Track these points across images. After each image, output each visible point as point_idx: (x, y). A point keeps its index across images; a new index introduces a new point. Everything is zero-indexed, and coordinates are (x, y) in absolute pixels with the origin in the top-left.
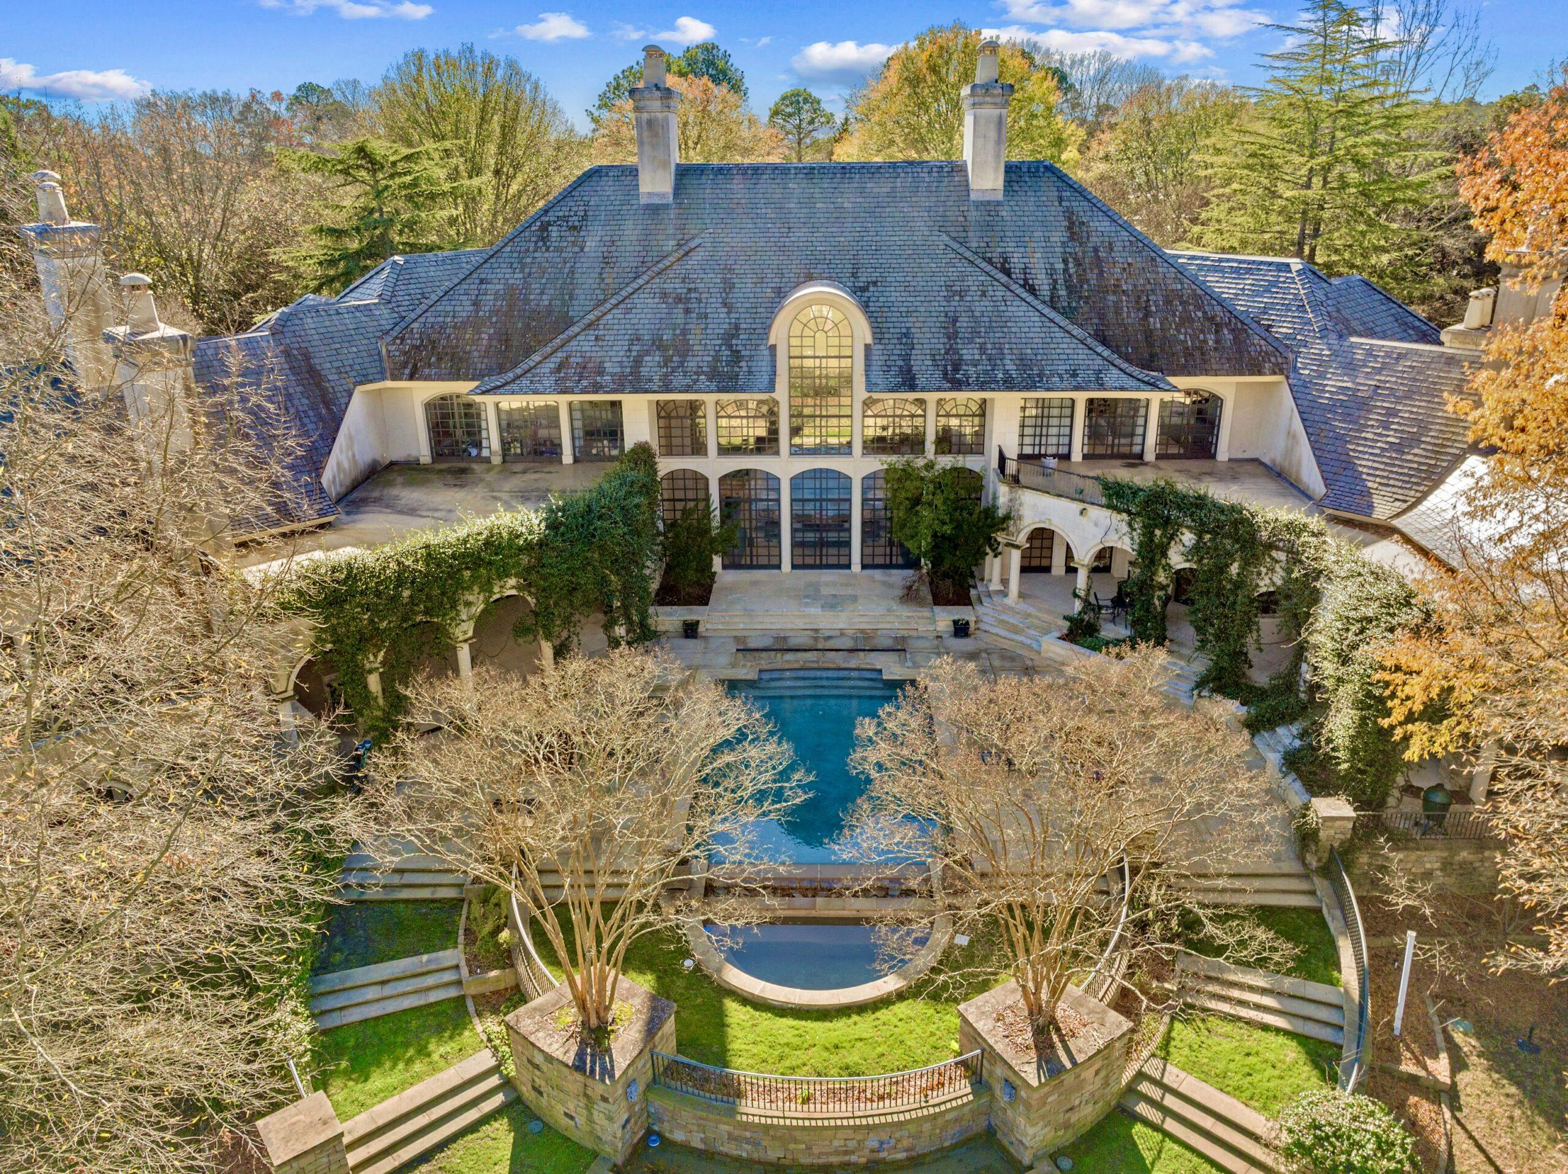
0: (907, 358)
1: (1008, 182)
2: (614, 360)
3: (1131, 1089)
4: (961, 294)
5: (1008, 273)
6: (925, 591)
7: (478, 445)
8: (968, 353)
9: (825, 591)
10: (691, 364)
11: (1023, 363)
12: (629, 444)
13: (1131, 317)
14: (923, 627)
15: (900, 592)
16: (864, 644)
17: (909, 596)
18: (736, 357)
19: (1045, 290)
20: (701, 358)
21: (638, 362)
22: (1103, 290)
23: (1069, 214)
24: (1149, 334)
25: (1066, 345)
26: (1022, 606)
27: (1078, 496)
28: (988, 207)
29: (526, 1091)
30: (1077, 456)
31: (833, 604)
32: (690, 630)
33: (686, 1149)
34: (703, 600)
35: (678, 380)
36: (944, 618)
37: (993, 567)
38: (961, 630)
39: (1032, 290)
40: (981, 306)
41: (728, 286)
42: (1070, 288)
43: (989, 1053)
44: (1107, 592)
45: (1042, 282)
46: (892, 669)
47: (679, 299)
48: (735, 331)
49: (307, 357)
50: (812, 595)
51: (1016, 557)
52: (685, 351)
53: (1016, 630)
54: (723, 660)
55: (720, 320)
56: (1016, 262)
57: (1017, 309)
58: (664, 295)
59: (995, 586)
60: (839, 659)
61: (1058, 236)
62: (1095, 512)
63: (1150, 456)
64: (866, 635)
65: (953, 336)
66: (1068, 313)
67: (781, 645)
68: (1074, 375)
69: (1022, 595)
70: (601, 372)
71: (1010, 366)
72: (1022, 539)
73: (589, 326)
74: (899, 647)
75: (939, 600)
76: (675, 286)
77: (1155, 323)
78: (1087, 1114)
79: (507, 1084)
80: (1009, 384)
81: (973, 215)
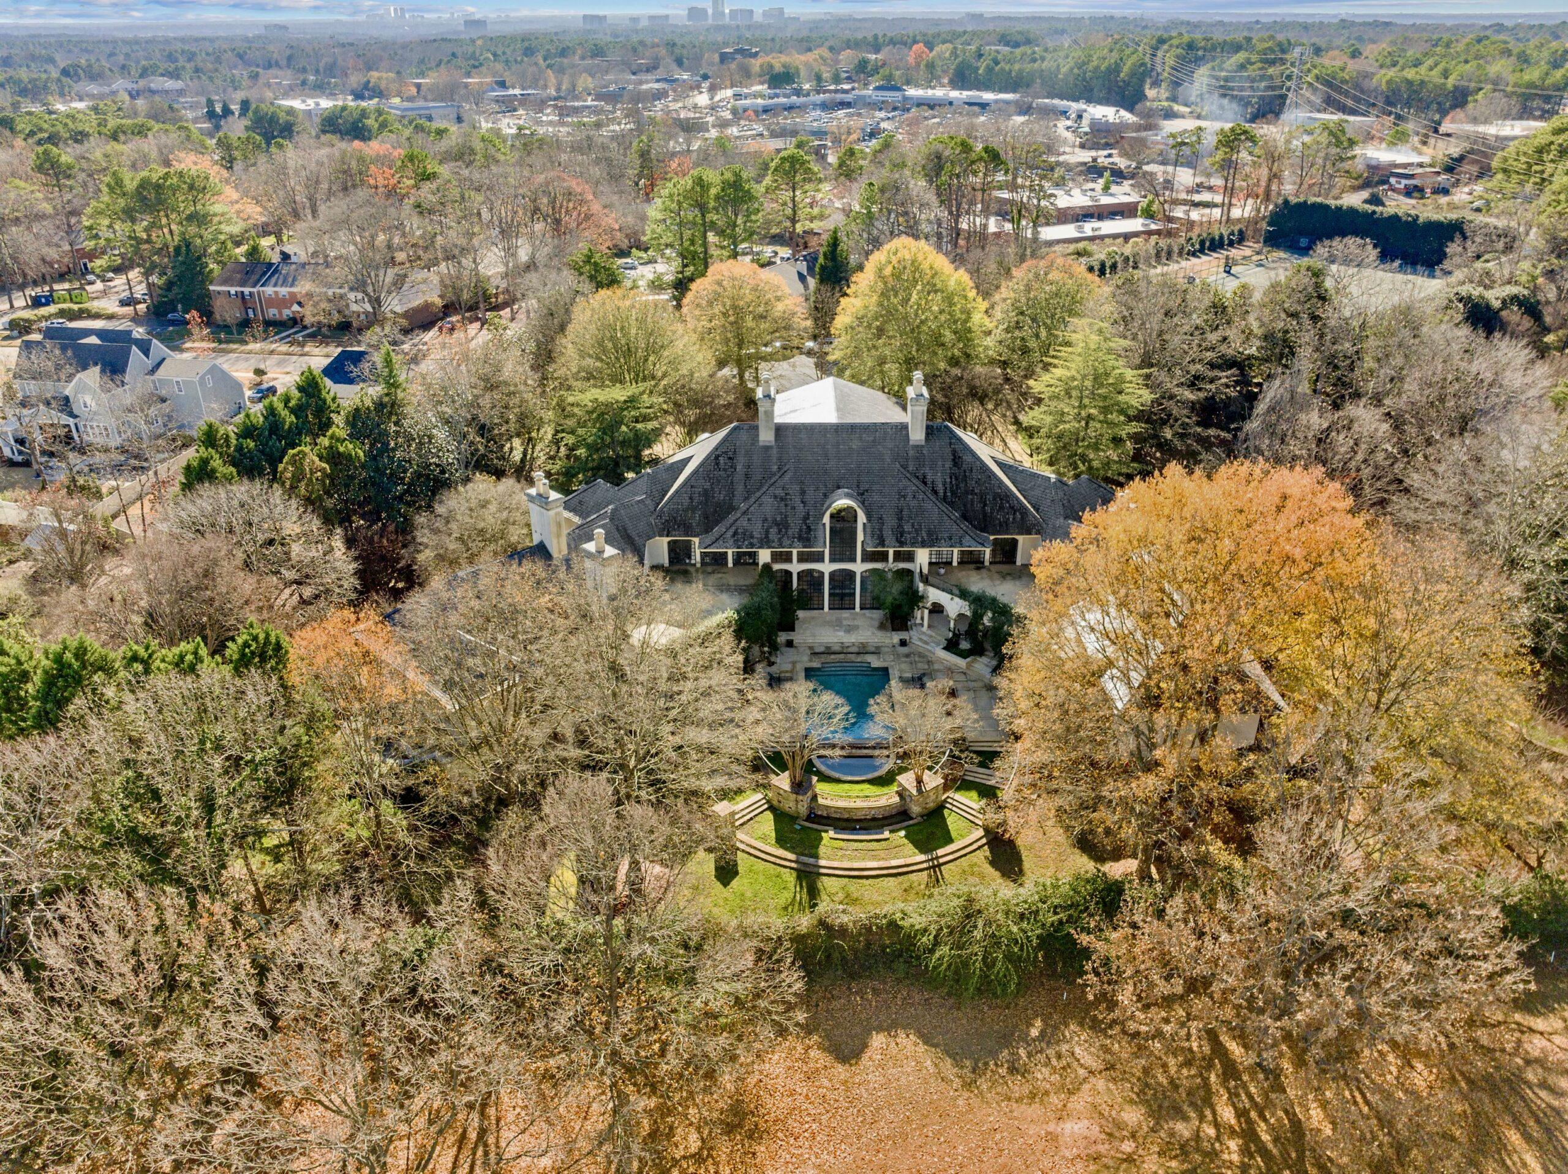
0: (881, 530)
1: (927, 434)
2: (757, 530)
3: (945, 801)
4: (904, 497)
5: (925, 483)
6: (889, 625)
7: (690, 558)
8: (907, 528)
9: (845, 623)
10: (790, 532)
11: (930, 533)
12: (761, 563)
13: (978, 506)
14: (887, 641)
15: (877, 624)
16: (863, 650)
17: (882, 627)
18: (809, 529)
19: (941, 493)
20: (794, 530)
21: (767, 532)
22: (967, 493)
23: (954, 452)
24: (985, 514)
25: (948, 523)
26: (929, 632)
27: (950, 592)
28: (917, 447)
29: (775, 803)
30: (955, 563)
31: (849, 630)
32: (790, 644)
33: (821, 816)
34: (791, 628)
35: (786, 542)
36: (896, 637)
37: (918, 614)
38: (903, 643)
39: (935, 492)
40: (913, 503)
41: (803, 492)
42: (953, 493)
43: (905, 789)
44: (964, 628)
45: (940, 488)
46: (876, 662)
47: (782, 499)
48: (806, 517)
49: (625, 530)
50: (838, 624)
51: (926, 612)
53: (926, 643)
54: (805, 658)
55: (801, 510)
56: (929, 478)
57: (928, 505)
58: (775, 497)
59: (918, 621)
60: (853, 657)
61: (949, 464)
62: (957, 599)
63: (987, 563)
64: (864, 645)
65: (900, 519)
66: (952, 504)
67: (828, 651)
68: (950, 539)
69: (929, 626)
70: (752, 537)
71: (924, 534)
72: (929, 605)
73: (744, 513)
74: (877, 652)
75: (895, 629)
76: (780, 492)
77: (988, 509)
78: (932, 805)
79: (768, 802)
80: (923, 545)
81: (911, 453)
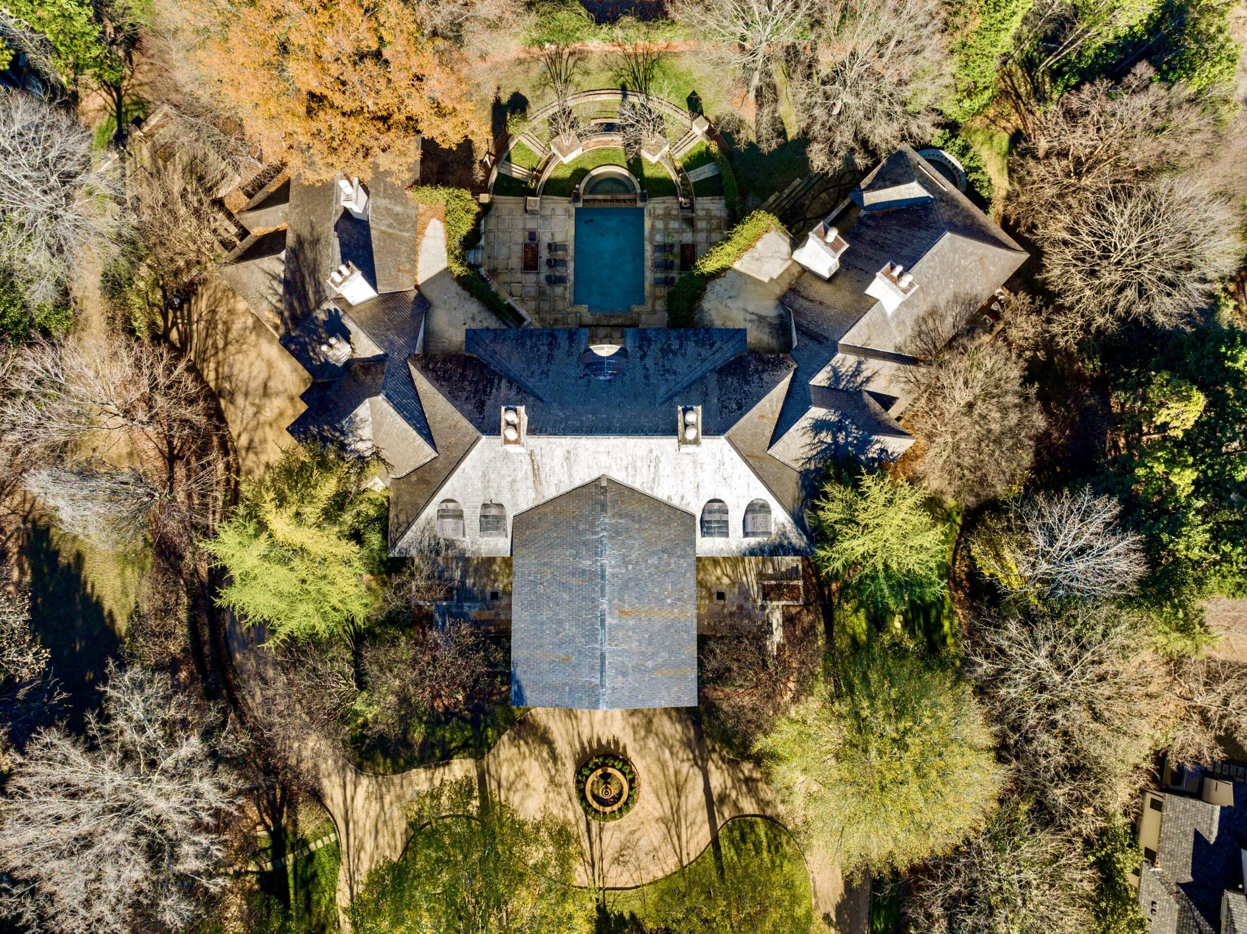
4: (543, 372)
18: (641, 347)
20: (655, 347)
21: (681, 346)
41: (646, 377)
47: (668, 371)
48: (642, 358)
52: (662, 350)
55: (649, 362)
58: (675, 373)
65: (550, 356)
76: (671, 377)
